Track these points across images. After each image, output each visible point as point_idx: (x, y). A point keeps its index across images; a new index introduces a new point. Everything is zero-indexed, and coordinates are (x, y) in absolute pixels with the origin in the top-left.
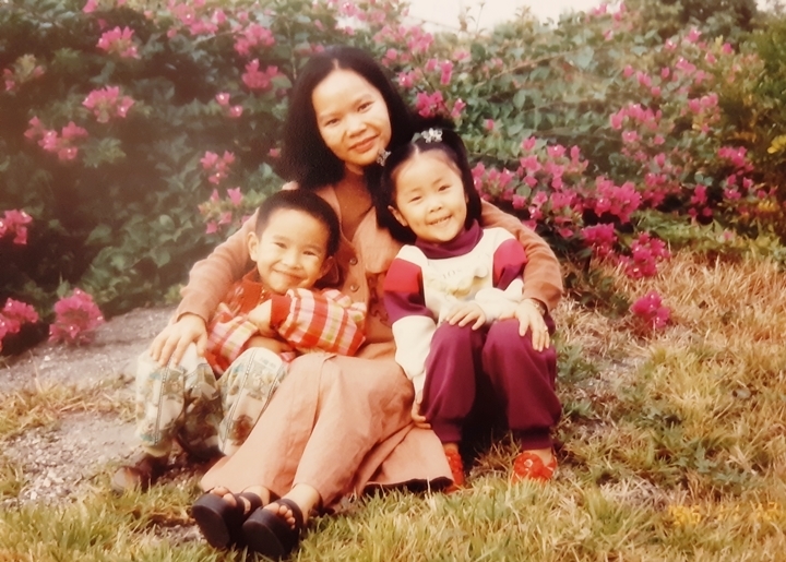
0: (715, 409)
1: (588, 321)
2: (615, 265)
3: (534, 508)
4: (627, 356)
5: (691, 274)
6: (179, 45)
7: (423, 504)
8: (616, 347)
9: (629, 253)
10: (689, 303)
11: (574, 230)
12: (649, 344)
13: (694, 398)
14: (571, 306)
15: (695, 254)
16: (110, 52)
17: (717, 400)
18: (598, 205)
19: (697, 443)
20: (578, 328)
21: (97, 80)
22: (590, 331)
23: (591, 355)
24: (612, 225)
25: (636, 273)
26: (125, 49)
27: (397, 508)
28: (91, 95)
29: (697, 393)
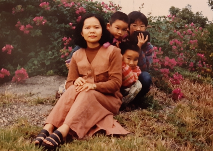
0: (195, 123)
1: (160, 94)
2: (169, 80)
3: (142, 146)
4: (171, 105)
5: (189, 85)
6: (61, 9)
7: (110, 140)
8: (168, 102)
9: (172, 77)
10: (188, 93)
11: (158, 69)
12: (177, 102)
13: (189, 119)
14: (156, 89)
15: (190, 80)
16: (42, 8)
17: (196, 121)
18: (165, 63)
19: (190, 133)
20: (158, 95)
21: (38, 14)
22: (161, 97)
23: (161, 103)
24: (168, 69)
25: (174, 83)
26: (46, 7)
27: (102, 141)
28: (35, 18)
29: (190, 118)
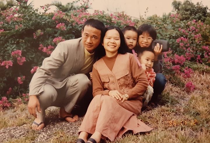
0: (208, 111)
1: (175, 89)
2: (181, 75)
3: (165, 138)
4: (185, 97)
5: (199, 77)
6: (75, 27)
7: (138, 138)
8: (182, 95)
9: (183, 72)
10: (199, 84)
11: (170, 67)
12: (190, 94)
13: (202, 108)
14: (171, 85)
15: (199, 72)
16: (59, 29)
17: (208, 108)
18: (176, 61)
19: (204, 120)
20: (173, 91)
21: (56, 35)
22: (176, 91)
23: (177, 98)
24: (179, 65)
25: (186, 77)
26: (63, 28)
27: (131, 140)
28: (55, 39)
29: (203, 106)
